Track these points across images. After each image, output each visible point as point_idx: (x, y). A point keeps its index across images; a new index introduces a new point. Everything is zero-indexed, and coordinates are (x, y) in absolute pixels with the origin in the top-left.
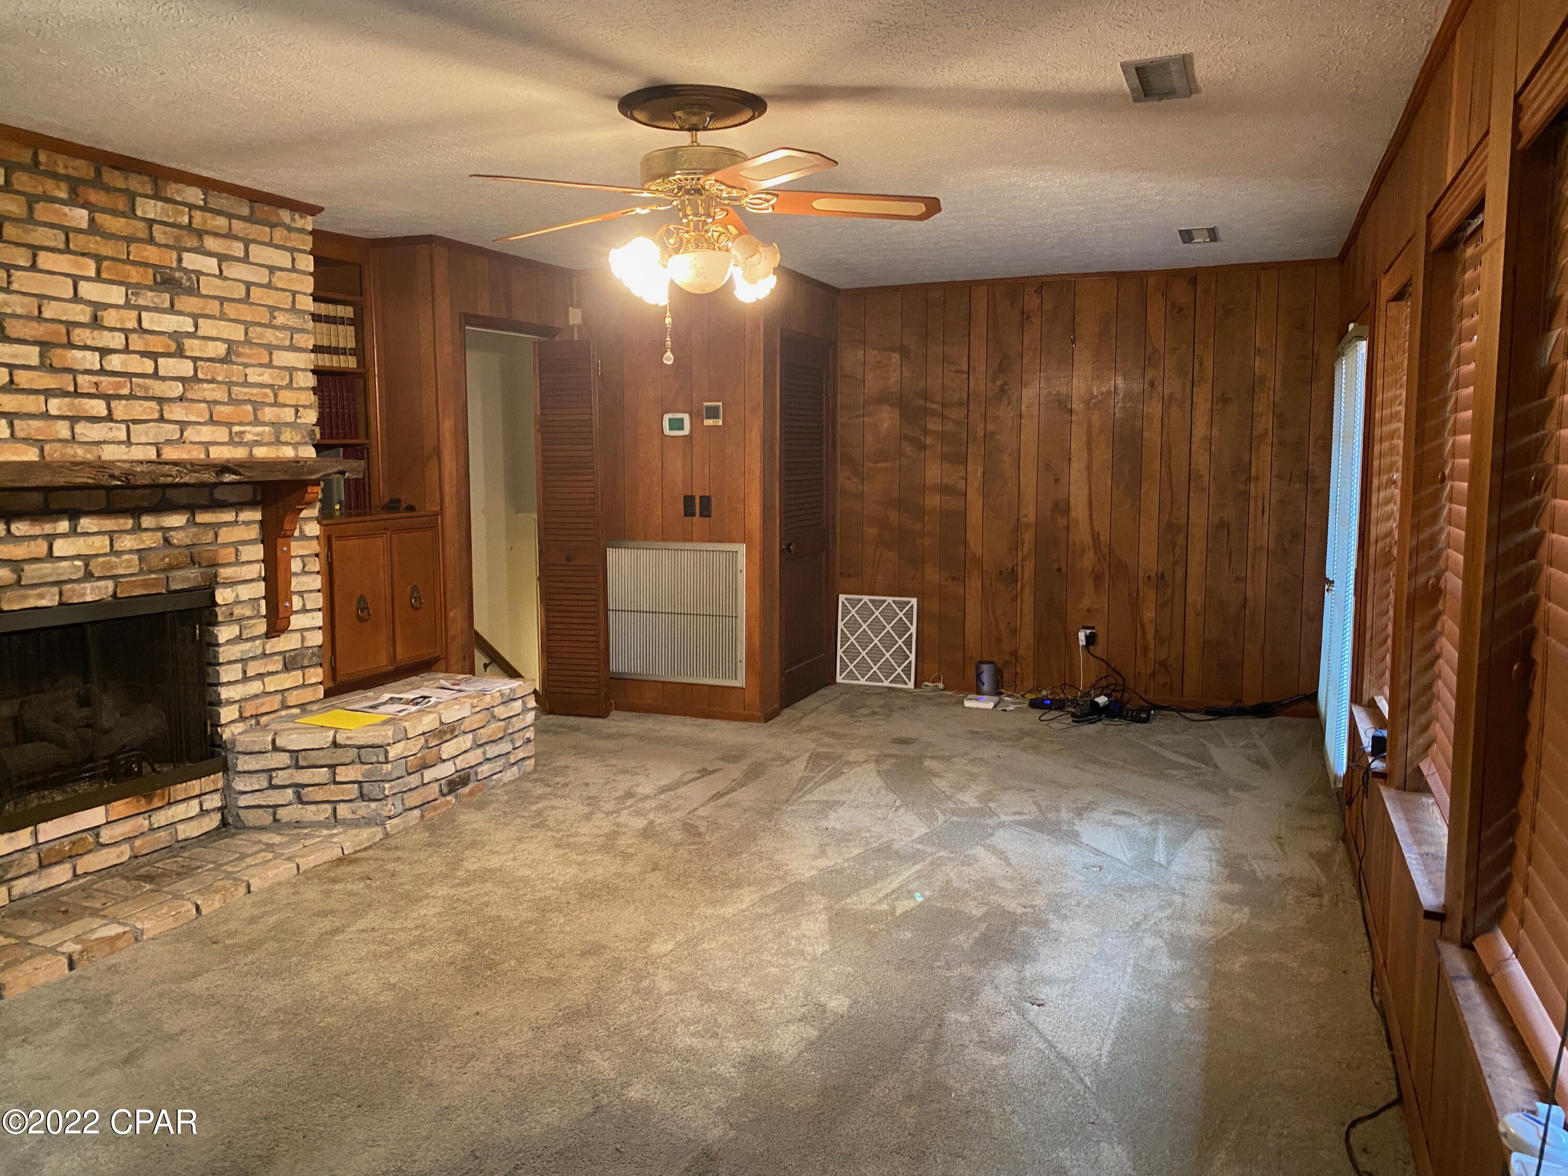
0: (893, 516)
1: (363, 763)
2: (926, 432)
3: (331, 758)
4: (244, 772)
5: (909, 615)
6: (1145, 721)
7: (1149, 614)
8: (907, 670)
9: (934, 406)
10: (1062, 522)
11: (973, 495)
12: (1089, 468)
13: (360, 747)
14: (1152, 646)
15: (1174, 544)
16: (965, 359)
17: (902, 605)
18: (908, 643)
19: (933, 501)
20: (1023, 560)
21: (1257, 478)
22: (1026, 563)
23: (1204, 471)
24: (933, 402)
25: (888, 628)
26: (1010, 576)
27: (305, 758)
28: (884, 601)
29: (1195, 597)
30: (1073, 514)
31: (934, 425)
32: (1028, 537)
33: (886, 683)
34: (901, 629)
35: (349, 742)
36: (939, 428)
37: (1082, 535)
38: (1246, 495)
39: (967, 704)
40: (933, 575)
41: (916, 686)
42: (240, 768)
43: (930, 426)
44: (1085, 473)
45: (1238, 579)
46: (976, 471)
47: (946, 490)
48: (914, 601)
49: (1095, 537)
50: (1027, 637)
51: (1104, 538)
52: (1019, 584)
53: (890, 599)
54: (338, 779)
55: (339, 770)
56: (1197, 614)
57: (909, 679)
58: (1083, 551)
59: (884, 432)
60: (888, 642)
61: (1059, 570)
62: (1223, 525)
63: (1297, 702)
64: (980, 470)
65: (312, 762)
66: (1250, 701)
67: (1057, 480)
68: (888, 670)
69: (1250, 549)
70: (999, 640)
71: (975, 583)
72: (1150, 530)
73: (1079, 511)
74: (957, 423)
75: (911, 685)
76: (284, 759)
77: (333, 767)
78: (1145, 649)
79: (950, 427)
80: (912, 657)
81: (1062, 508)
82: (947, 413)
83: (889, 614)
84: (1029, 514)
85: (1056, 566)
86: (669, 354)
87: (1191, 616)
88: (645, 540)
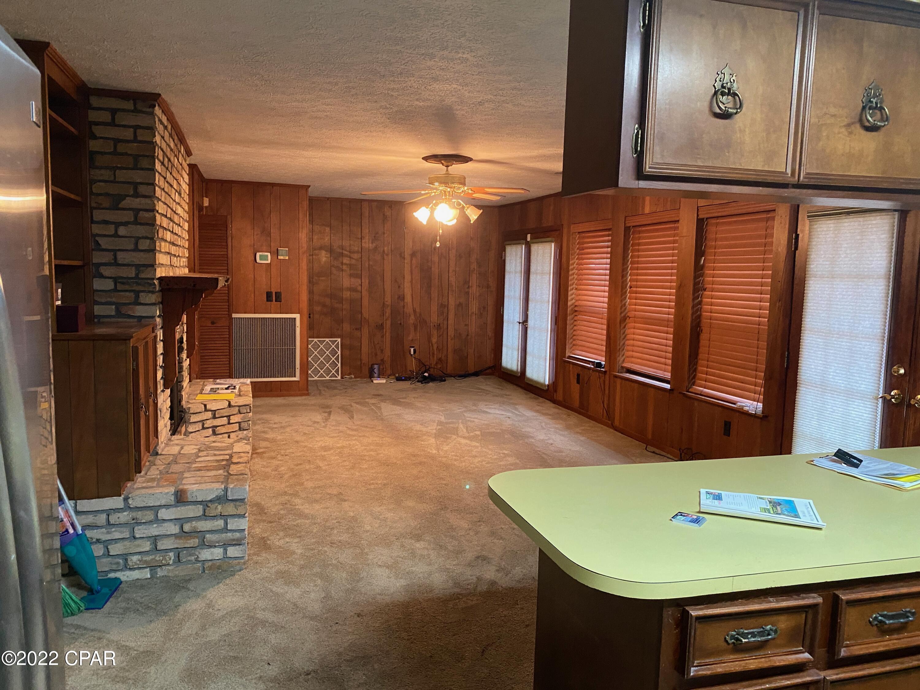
0: (328, 301)
1: (241, 413)
2: (342, 263)
3: (229, 412)
4: (193, 423)
5: (337, 346)
6: (445, 381)
7: (434, 340)
8: (337, 371)
9: (346, 253)
10: (402, 304)
11: (365, 293)
12: (411, 282)
13: (239, 406)
14: (436, 353)
15: (443, 312)
16: (360, 233)
17: (333, 342)
18: (337, 359)
19: (347, 294)
20: (386, 320)
21: (472, 286)
22: (388, 322)
23: (454, 284)
24: (346, 250)
25: (327, 353)
26: (381, 327)
27: (218, 413)
28: (325, 341)
29: (451, 333)
30: (406, 301)
31: (346, 260)
32: (388, 311)
33: (328, 378)
34: (334, 353)
35: (236, 404)
36: (348, 262)
37: (409, 309)
38: (468, 293)
39: (375, 382)
40: (346, 327)
41: (342, 378)
42: (191, 421)
43: (345, 261)
44: (410, 284)
45: (466, 325)
46: (366, 282)
47: (352, 289)
48: (339, 340)
49: (415, 311)
50: (388, 352)
51: (418, 310)
52: (384, 330)
53: (327, 340)
54: (231, 422)
55: (231, 417)
56: (451, 339)
57: (338, 375)
58: (410, 316)
59: (322, 263)
60: (328, 359)
61: (401, 324)
62: (460, 305)
63: (486, 370)
64: (367, 281)
65: (221, 415)
66: (472, 370)
67: (399, 287)
68: (328, 372)
69: (470, 313)
70: (376, 355)
71: (365, 331)
72: (434, 308)
73: (408, 299)
74: (357, 260)
75: (339, 378)
76: (209, 415)
77: (229, 417)
78: (433, 354)
79: (353, 262)
80: (339, 365)
81: (402, 298)
82: (352, 255)
83: (328, 346)
84: (388, 300)
85: (399, 322)
86: (438, 243)
87: (449, 340)
88: (245, 313)
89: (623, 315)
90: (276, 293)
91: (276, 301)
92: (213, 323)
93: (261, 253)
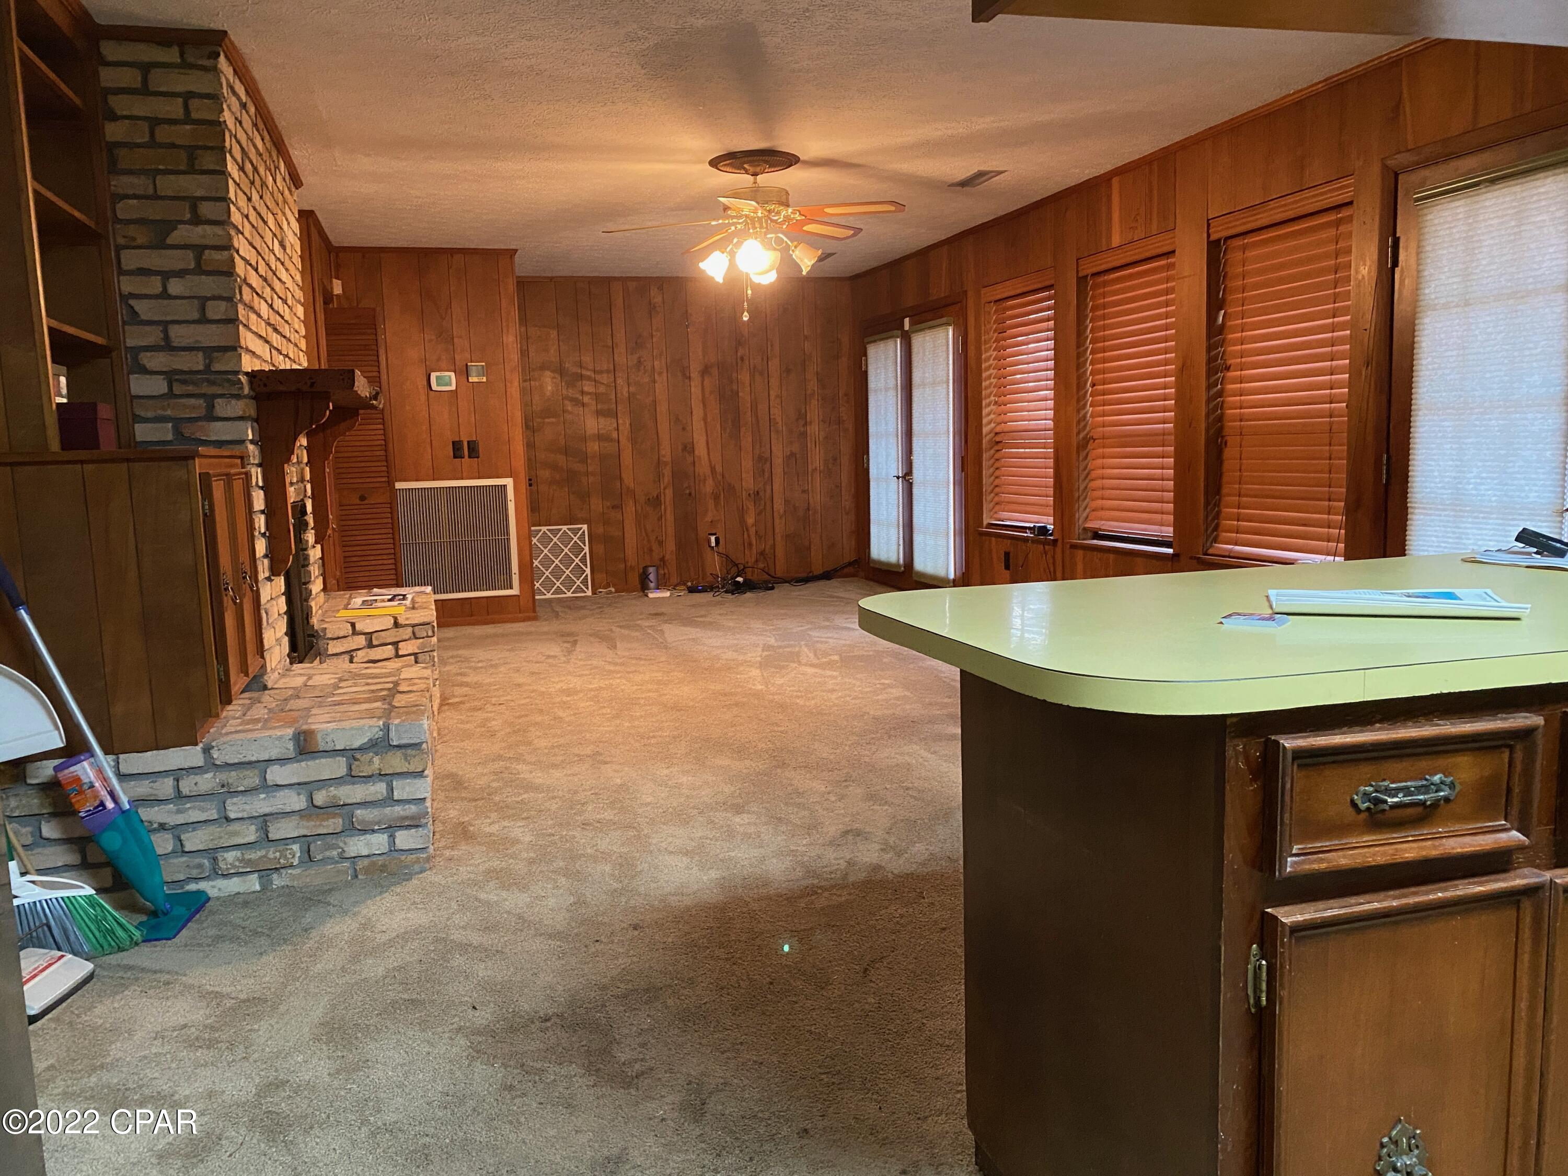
0: (561, 460)
1: (417, 638)
2: (583, 393)
3: (396, 636)
4: (333, 655)
5: (582, 538)
6: (772, 588)
7: (750, 521)
8: (585, 582)
9: (588, 373)
10: (690, 459)
11: (623, 441)
12: (705, 420)
13: (414, 626)
14: (754, 542)
15: (763, 471)
16: (609, 337)
17: (575, 532)
18: (583, 560)
19: (594, 447)
20: (665, 489)
21: (811, 423)
22: (667, 491)
23: (779, 420)
24: (587, 369)
25: (566, 550)
26: (656, 502)
27: (377, 639)
28: (560, 530)
29: (779, 505)
30: (696, 452)
31: (588, 387)
32: (667, 471)
33: (569, 594)
34: (577, 550)
35: (407, 622)
36: (592, 390)
37: (703, 468)
38: (804, 435)
39: (651, 595)
40: (597, 504)
41: (594, 593)
42: (330, 652)
43: (586, 389)
44: (702, 423)
45: (804, 491)
46: (625, 422)
47: (600, 437)
48: (585, 527)
49: (713, 469)
50: (671, 546)
51: (719, 469)
52: (663, 507)
53: (565, 528)
54: (401, 653)
55: (401, 645)
56: (781, 518)
57: (587, 588)
58: (705, 480)
59: (548, 394)
60: (567, 561)
61: (690, 494)
62: (793, 454)
63: (843, 568)
64: (628, 422)
65: (382, 641)
66: (818, 570)
67: (684, 429)
68: (569, 583)
69: (810, 470)
70: (651, 550)
71: (630, 509)
72: (747, 464)
73: (701, 450)
74: (607, 386)
75: (589, 593)
76: (361, 641)
77: (395, 644)
78: (750, 544)
79: (602, 389)
80: (588, 571)
81: (689, 448)
82: (598, 377)
83: (565, 539)
84: (666, 452)
85: (688, 492)
86: (746, 313)
87: (777, 521)
88: (417, 480)
89: (1081, 436)
90: (468, 442)
91: (470, 457)
92: (362, 498)
93: (438, 374)
